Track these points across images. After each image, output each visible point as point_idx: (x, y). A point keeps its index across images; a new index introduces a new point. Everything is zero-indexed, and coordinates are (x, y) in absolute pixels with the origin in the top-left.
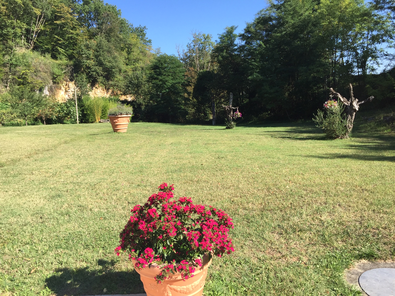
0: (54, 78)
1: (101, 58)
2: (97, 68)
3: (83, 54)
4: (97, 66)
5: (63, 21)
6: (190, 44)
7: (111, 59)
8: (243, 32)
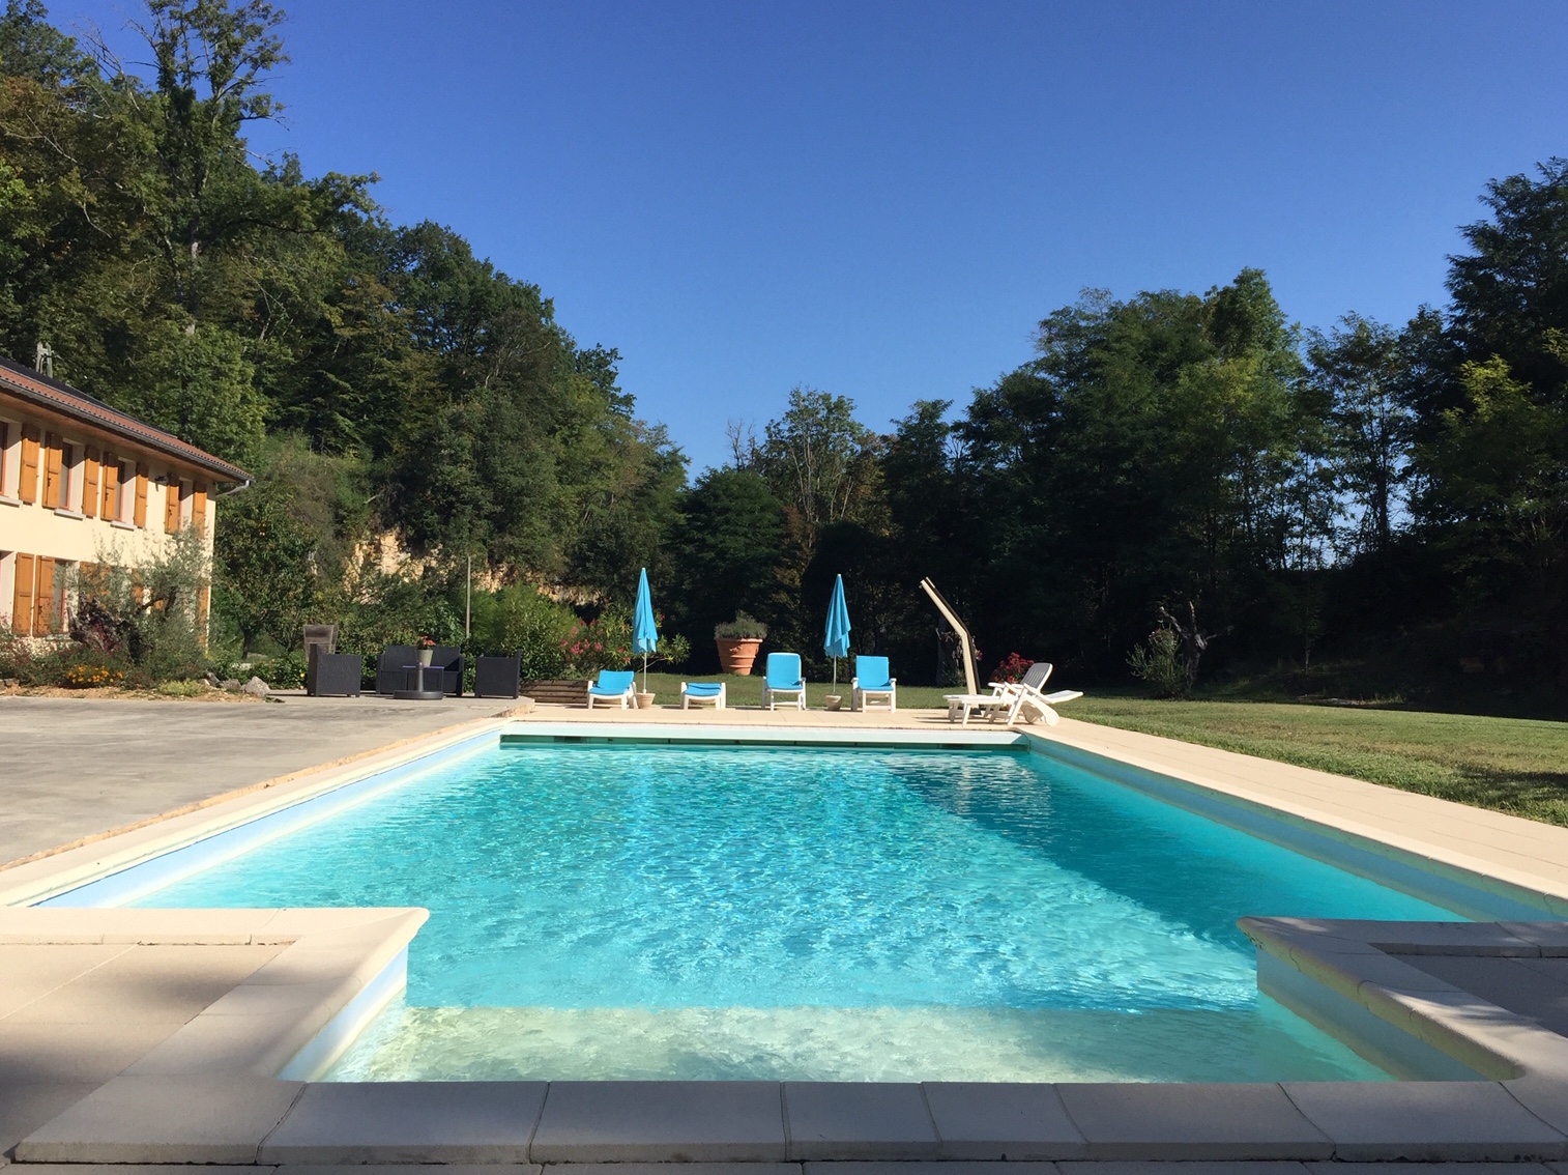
0: (339, 519)
1: (496, 461)
2: (478, 491)
3: (441, 447)
4: (477, 484)
5: (365, 331)
6: (778, 424)
7: (522, 464)
8: (965, 418)
